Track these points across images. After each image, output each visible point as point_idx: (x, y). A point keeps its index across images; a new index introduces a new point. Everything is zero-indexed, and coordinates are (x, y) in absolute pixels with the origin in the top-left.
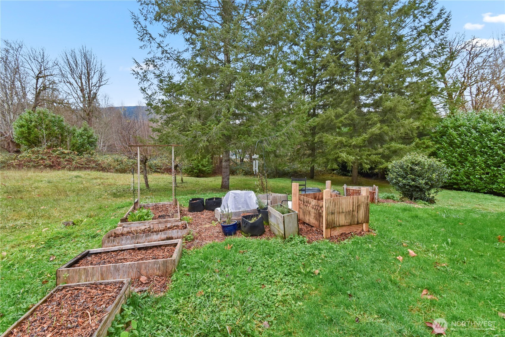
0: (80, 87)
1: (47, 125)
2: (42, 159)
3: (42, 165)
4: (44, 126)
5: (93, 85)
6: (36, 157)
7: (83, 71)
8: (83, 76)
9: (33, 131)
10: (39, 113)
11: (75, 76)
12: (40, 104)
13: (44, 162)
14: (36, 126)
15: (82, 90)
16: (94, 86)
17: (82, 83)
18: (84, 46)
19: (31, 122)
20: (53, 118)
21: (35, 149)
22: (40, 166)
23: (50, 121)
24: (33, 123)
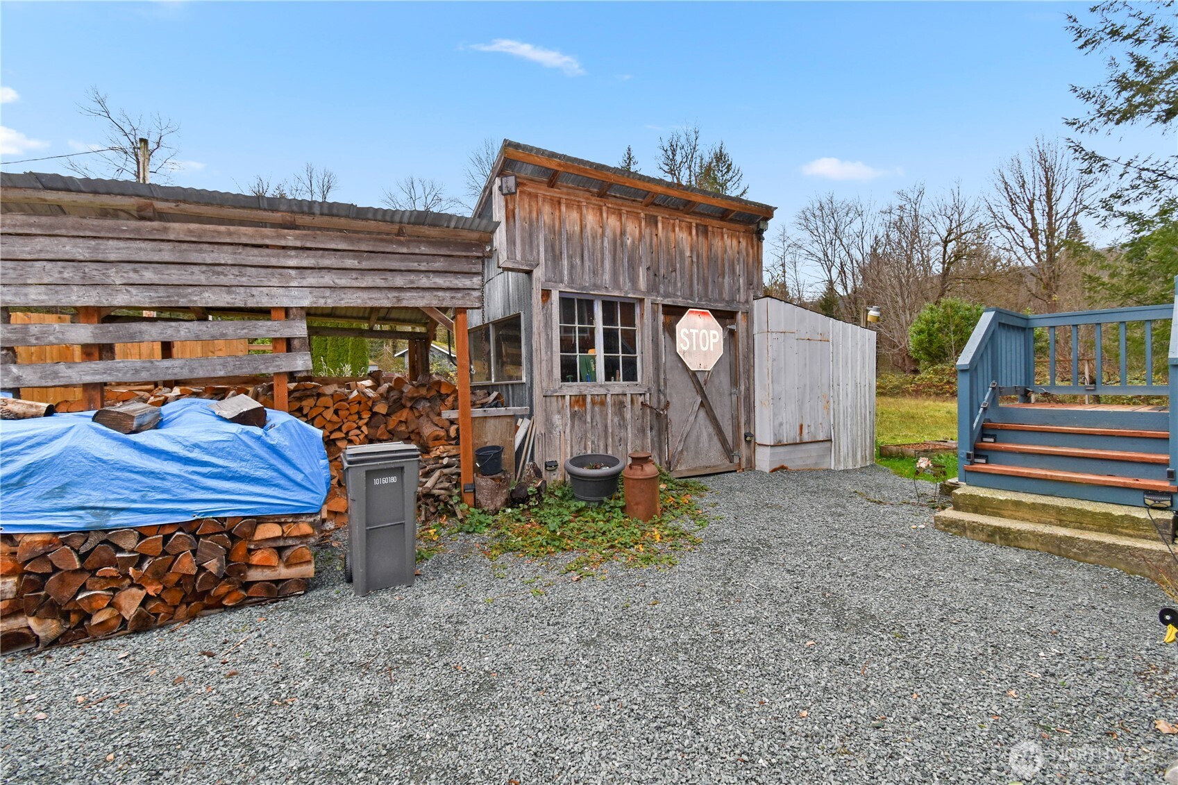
0: (1029, 231)
1: (957, 326)
2: (949, 382)
3: (948, 392)
4: (952, 328)
5: (1059, 216)
6: (940, 379)
7: (1038, 193)
8: (1037, 205)
9: (936, 338)
10: (945, 308)
11: (1018, 208)
12: (949, 288)
13: (951, 388)
14: (940, 330)
15: (1034, 234)
16: (1062, 218)
17: (1033, 219)
18: (1040, 138)
19: (934, 323)
20: (967, 313)
21: (939, 367)
22: (945, 394)
23: (962, 318)
24: (936, 325)
